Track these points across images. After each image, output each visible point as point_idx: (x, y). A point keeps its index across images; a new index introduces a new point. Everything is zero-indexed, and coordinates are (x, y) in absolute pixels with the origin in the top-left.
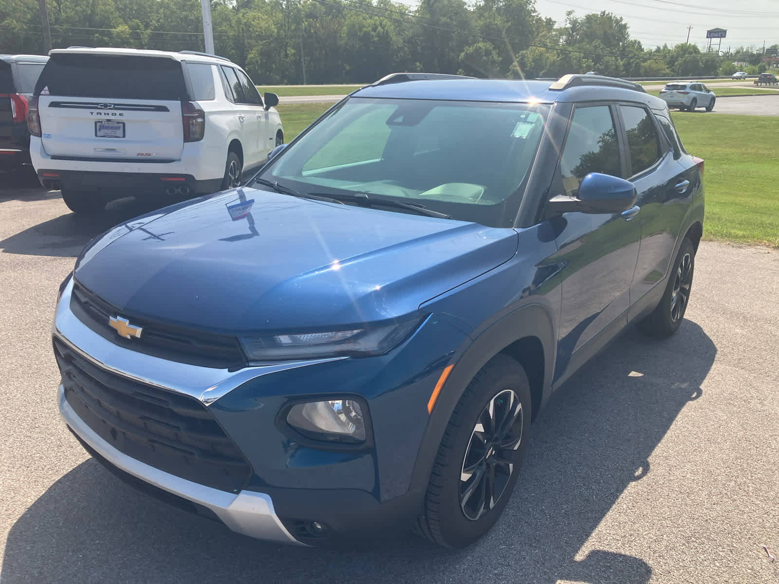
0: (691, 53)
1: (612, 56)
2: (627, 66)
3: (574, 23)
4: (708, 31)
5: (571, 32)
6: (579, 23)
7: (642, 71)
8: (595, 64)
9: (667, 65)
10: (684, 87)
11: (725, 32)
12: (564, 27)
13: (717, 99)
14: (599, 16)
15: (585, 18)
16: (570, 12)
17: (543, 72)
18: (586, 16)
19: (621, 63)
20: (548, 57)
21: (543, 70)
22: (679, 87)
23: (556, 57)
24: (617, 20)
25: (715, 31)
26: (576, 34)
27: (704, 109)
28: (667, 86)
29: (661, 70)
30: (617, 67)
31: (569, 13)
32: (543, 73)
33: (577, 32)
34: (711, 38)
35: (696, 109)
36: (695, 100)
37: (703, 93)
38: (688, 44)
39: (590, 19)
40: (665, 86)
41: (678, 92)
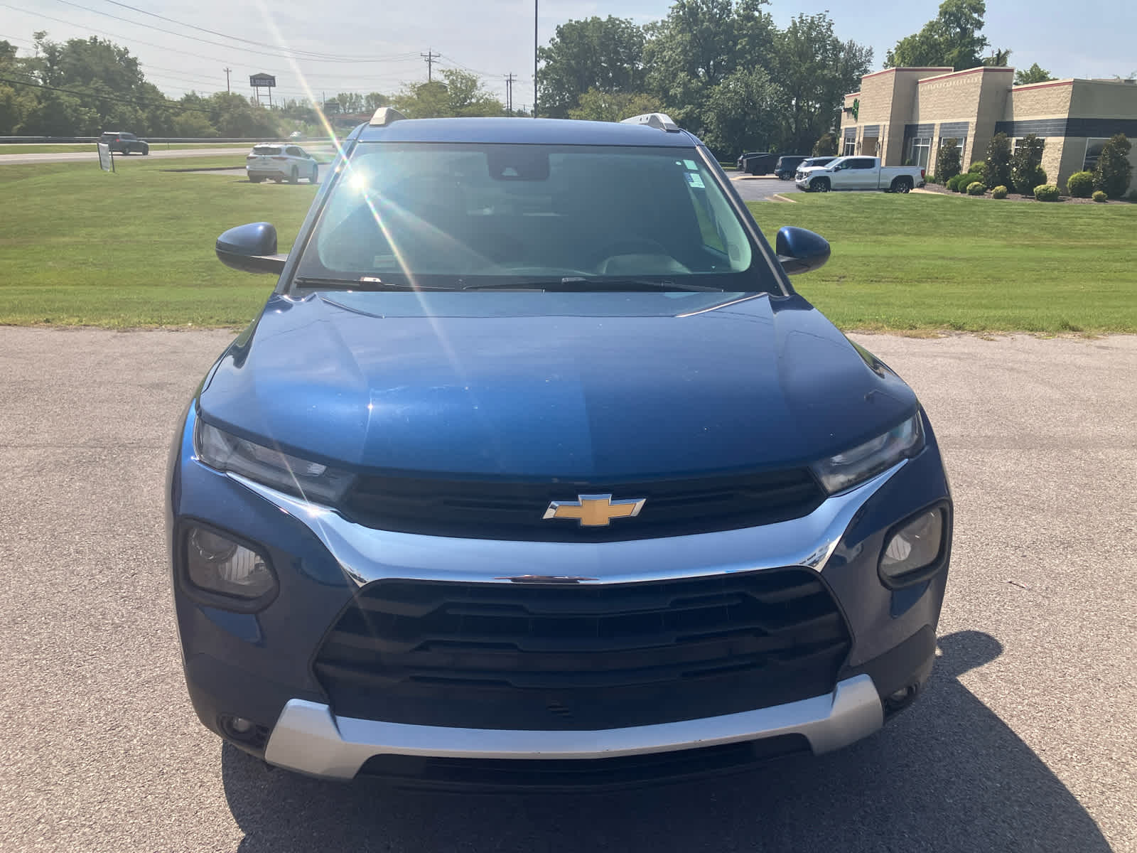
0: (237, 107)
1: (127, 105)
2: (153, 120)
3: (51, 50)
4: (251, 78)
5: (49, 65)
6: (59, 52)
7: (177, 128)
8: (103, 117)
9: (210, 120)
10: (278, 151)
11: (273, 78)
12: (34, 57)
13: (319, 166)
14: (88, 43)
15: (67, 44)
16: (39, 34)
17: (19, 126)
18: (68, 42)
19: (143, 115)
20: (21, 102)
21: (18, 124)
22: (270, 151)
23: (35, 103)
24: (119, 51)
25: (259, 77)
26: (59, 69)
27: (307, 180)
28: (255, 148)
29: (204, 127)
30: (139, 121)
31: (40, 36)
32: (19, 129)
33: (60, 66)
34: (257, 86)
35: (299, 180)
36: (295, 169)
37: (302, 159)
38: (230, 94)
39: (76, 46)
40: (252, 149)
41: (274, 158)
